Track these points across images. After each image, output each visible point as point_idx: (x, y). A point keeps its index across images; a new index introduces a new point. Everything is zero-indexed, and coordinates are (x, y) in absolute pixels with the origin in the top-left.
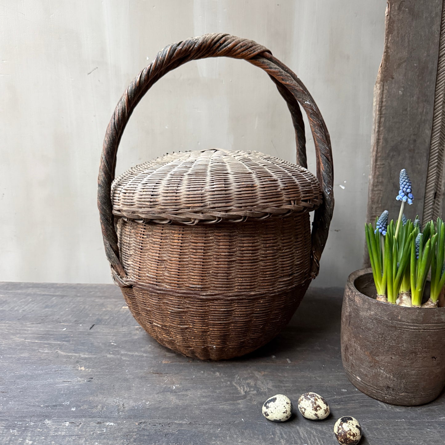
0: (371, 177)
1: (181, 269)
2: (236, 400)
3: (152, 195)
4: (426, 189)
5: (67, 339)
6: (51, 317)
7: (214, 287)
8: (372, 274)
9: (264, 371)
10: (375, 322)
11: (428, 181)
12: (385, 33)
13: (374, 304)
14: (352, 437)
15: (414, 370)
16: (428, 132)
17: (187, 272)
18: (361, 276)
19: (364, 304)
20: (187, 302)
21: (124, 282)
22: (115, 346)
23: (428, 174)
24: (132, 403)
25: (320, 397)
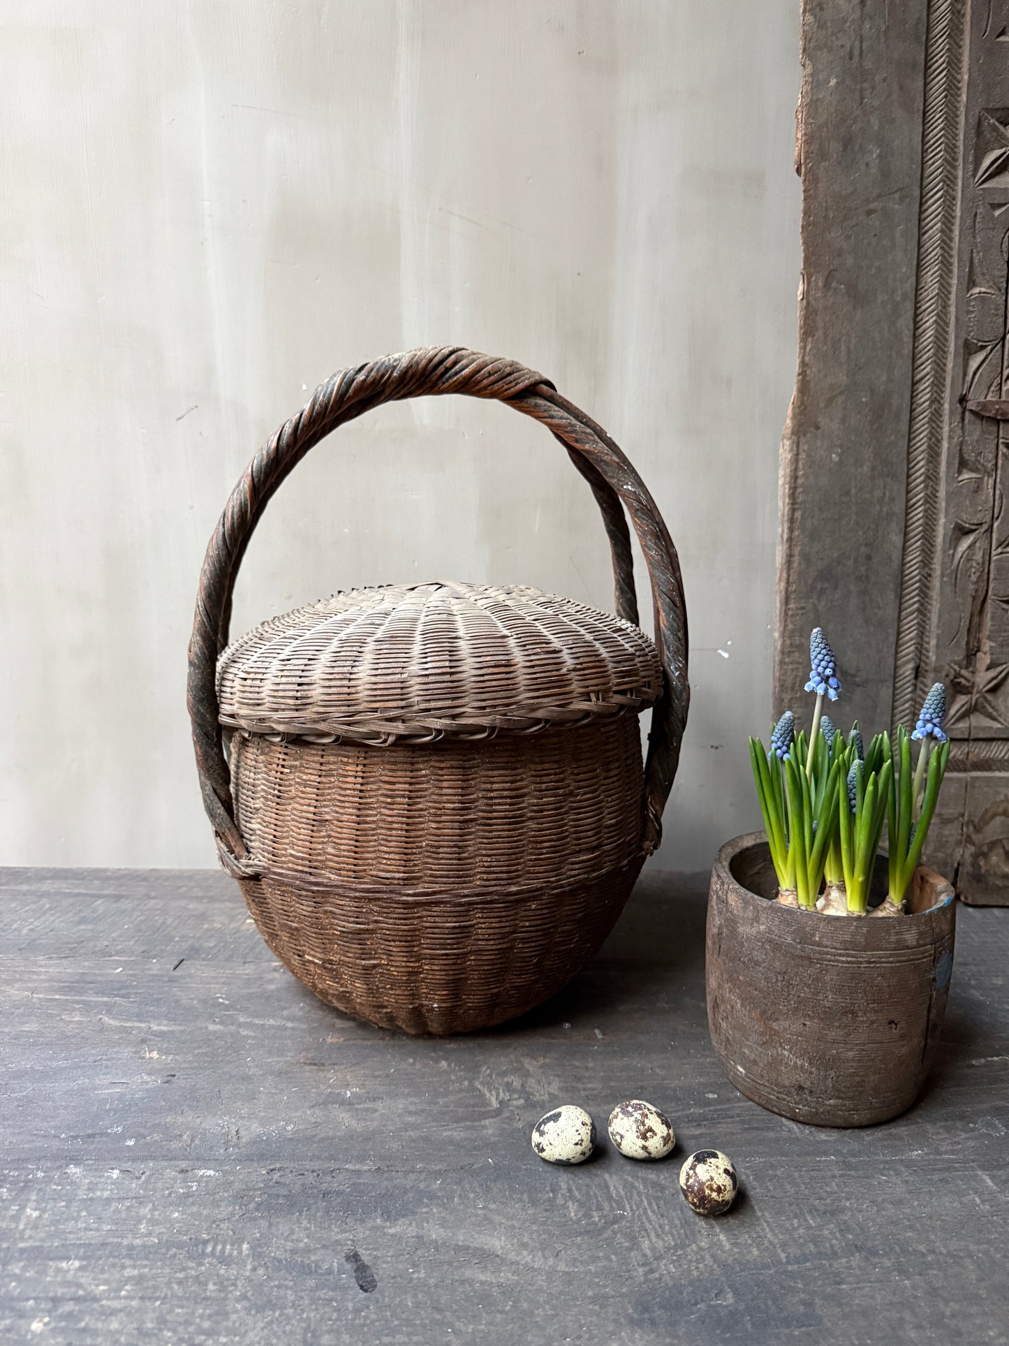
0: (777, 635)
1: (360, 838)
2: (480, 1120)
3: (300, 685)
4: (896, 659)
5: (124, 992)
6: (92, 944)
7: (431, 876)
8: (767, 844)
9: (544, 1058)
10: (768, 947)
11: (901, 642)
12: (798, 335)
13: (765, 908)
14: (714, 1195)
15: (851, 1050)
16: (897, 539)
17: (374, 846)
18: (747, 849)
19: (745, 908)
20: (376, 909)
21: (243, 869)
22: (226, 1005)
23: (899, 627)
24: (256, 1128)
25: (653, 1109)
